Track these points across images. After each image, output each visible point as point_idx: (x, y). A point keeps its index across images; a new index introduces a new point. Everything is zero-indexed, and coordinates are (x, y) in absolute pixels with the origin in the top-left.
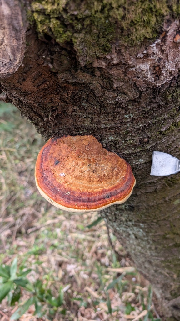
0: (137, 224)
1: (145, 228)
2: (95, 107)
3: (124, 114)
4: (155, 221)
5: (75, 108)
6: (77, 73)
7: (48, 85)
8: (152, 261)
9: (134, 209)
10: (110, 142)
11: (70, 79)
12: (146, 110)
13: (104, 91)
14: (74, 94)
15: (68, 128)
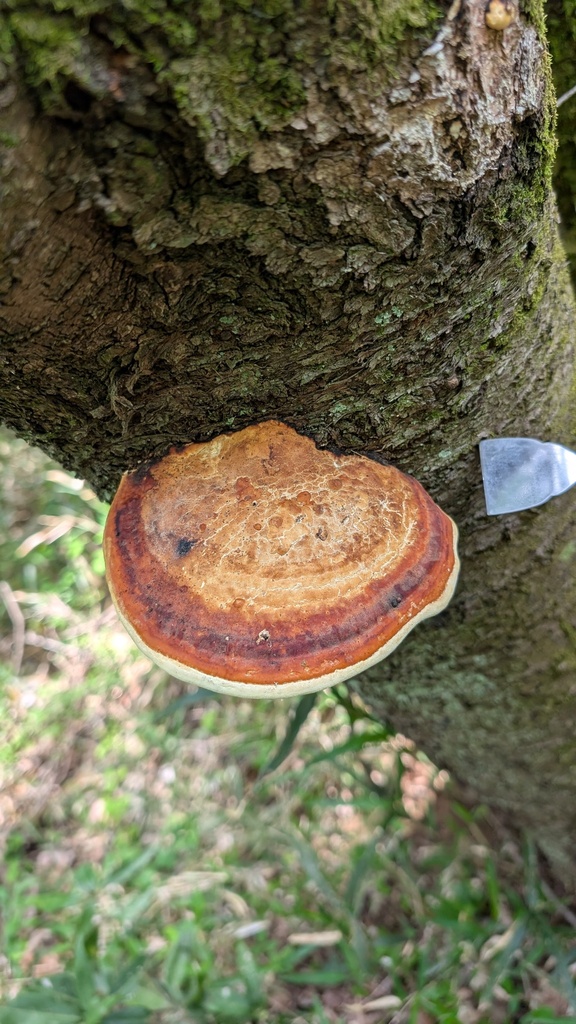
0: (464, 661)
1: (491, 666)
2: (273, 318)
3: (372, 315)
4: (520, 632)
5: (197, 341)
6: (196, 210)
7: (95, 283)
8: (527, 758)
9: (450, 619)
10: (340, 421)
11: (176, 238)
12: (440, 280)
13: (300, 249)
14: (190, 293)
15: (182, 420)
